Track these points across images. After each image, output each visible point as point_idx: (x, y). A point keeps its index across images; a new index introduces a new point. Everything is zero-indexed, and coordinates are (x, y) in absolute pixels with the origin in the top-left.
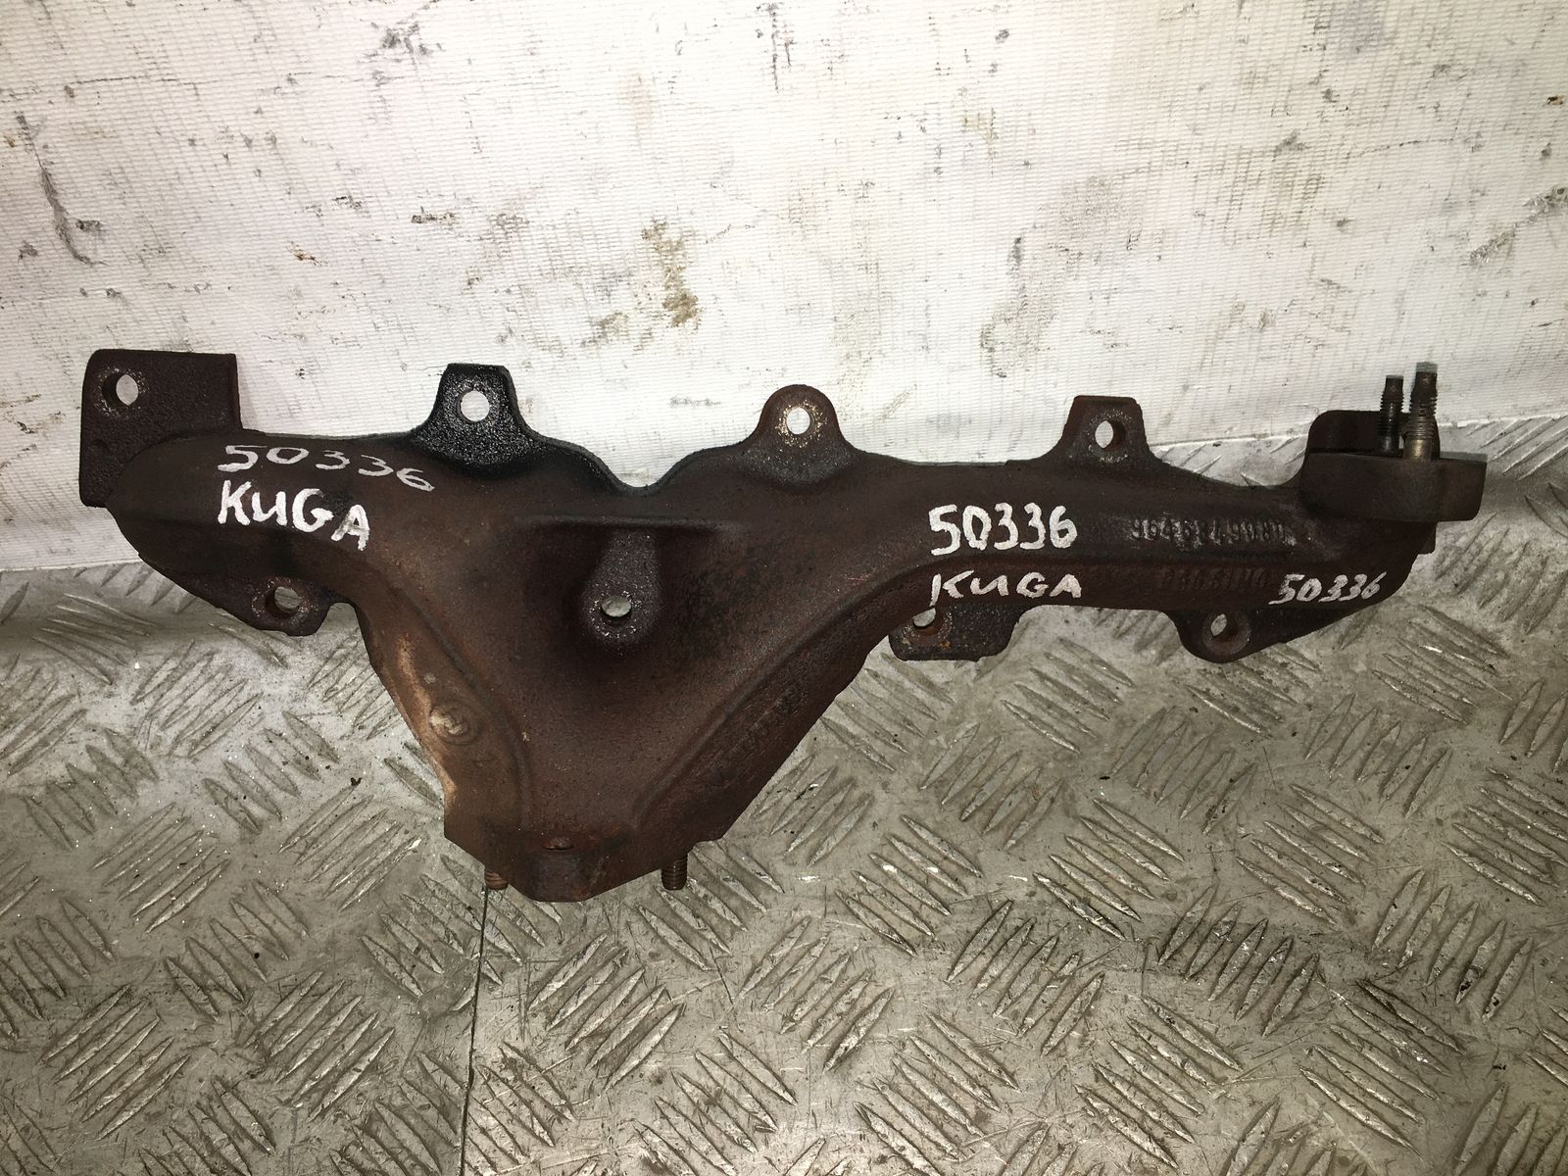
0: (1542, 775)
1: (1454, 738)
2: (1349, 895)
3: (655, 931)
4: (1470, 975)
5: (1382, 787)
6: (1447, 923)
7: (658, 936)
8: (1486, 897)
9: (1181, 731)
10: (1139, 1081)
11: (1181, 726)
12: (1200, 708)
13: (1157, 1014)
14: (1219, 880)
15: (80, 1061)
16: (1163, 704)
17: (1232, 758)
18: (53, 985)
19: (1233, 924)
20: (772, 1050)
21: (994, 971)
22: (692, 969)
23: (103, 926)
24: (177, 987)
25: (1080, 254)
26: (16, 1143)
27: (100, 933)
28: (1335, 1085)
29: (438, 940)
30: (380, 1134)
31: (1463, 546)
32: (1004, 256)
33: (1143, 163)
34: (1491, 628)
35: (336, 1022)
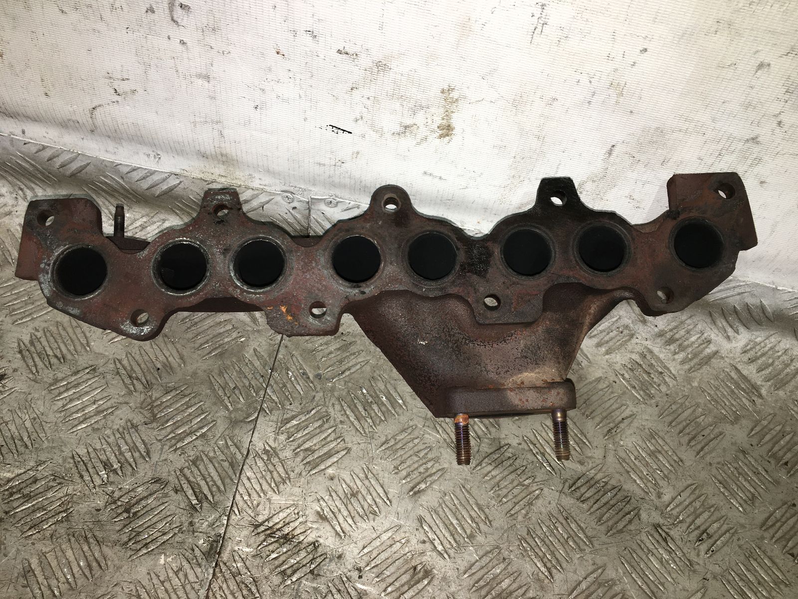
0: (761, 456)
1: (728, 428)
2: (661, 484)
3: (345, 411)
4: (705, 536)
5: (690, 441)
6: (701, 510)
7: (346, 414)
8: (722, 504)
9: (607, 389)
10: (546, 539)
11: (607, 387)
12: (618, 381)
13: (562, 513)
14: (605, 462)
15: (66, 395)
16: (601, 375)
17: (626, 408)
18: (60, 356)
19: (606, 483)
20: (386, 480)
21: (493, 473)
22: (358, 433)
23: (88, 335)
24: (118, 373)
25: (639, 161)
26: (28, 424)
27: (86, 337)
28: (632, 566)
29: (244, 386)
30: (200, 467)
31: (758, 342)
32: (604, 151)
33: (684, 128)
34: (759, 383)
35: (190, 410)
